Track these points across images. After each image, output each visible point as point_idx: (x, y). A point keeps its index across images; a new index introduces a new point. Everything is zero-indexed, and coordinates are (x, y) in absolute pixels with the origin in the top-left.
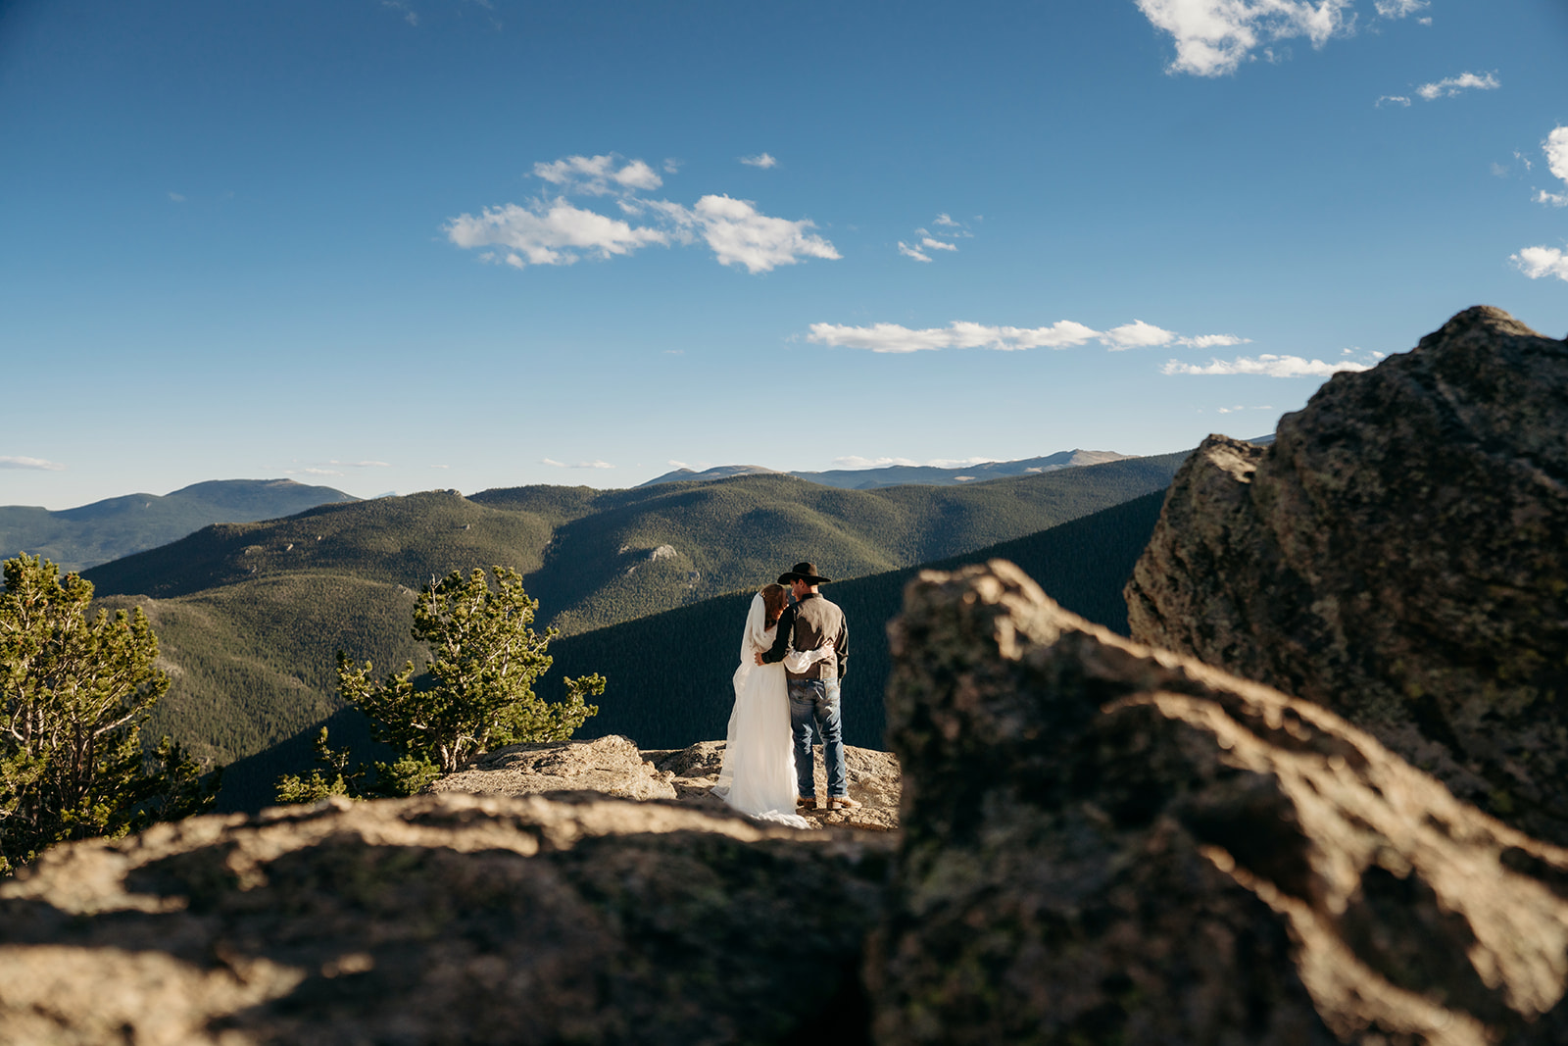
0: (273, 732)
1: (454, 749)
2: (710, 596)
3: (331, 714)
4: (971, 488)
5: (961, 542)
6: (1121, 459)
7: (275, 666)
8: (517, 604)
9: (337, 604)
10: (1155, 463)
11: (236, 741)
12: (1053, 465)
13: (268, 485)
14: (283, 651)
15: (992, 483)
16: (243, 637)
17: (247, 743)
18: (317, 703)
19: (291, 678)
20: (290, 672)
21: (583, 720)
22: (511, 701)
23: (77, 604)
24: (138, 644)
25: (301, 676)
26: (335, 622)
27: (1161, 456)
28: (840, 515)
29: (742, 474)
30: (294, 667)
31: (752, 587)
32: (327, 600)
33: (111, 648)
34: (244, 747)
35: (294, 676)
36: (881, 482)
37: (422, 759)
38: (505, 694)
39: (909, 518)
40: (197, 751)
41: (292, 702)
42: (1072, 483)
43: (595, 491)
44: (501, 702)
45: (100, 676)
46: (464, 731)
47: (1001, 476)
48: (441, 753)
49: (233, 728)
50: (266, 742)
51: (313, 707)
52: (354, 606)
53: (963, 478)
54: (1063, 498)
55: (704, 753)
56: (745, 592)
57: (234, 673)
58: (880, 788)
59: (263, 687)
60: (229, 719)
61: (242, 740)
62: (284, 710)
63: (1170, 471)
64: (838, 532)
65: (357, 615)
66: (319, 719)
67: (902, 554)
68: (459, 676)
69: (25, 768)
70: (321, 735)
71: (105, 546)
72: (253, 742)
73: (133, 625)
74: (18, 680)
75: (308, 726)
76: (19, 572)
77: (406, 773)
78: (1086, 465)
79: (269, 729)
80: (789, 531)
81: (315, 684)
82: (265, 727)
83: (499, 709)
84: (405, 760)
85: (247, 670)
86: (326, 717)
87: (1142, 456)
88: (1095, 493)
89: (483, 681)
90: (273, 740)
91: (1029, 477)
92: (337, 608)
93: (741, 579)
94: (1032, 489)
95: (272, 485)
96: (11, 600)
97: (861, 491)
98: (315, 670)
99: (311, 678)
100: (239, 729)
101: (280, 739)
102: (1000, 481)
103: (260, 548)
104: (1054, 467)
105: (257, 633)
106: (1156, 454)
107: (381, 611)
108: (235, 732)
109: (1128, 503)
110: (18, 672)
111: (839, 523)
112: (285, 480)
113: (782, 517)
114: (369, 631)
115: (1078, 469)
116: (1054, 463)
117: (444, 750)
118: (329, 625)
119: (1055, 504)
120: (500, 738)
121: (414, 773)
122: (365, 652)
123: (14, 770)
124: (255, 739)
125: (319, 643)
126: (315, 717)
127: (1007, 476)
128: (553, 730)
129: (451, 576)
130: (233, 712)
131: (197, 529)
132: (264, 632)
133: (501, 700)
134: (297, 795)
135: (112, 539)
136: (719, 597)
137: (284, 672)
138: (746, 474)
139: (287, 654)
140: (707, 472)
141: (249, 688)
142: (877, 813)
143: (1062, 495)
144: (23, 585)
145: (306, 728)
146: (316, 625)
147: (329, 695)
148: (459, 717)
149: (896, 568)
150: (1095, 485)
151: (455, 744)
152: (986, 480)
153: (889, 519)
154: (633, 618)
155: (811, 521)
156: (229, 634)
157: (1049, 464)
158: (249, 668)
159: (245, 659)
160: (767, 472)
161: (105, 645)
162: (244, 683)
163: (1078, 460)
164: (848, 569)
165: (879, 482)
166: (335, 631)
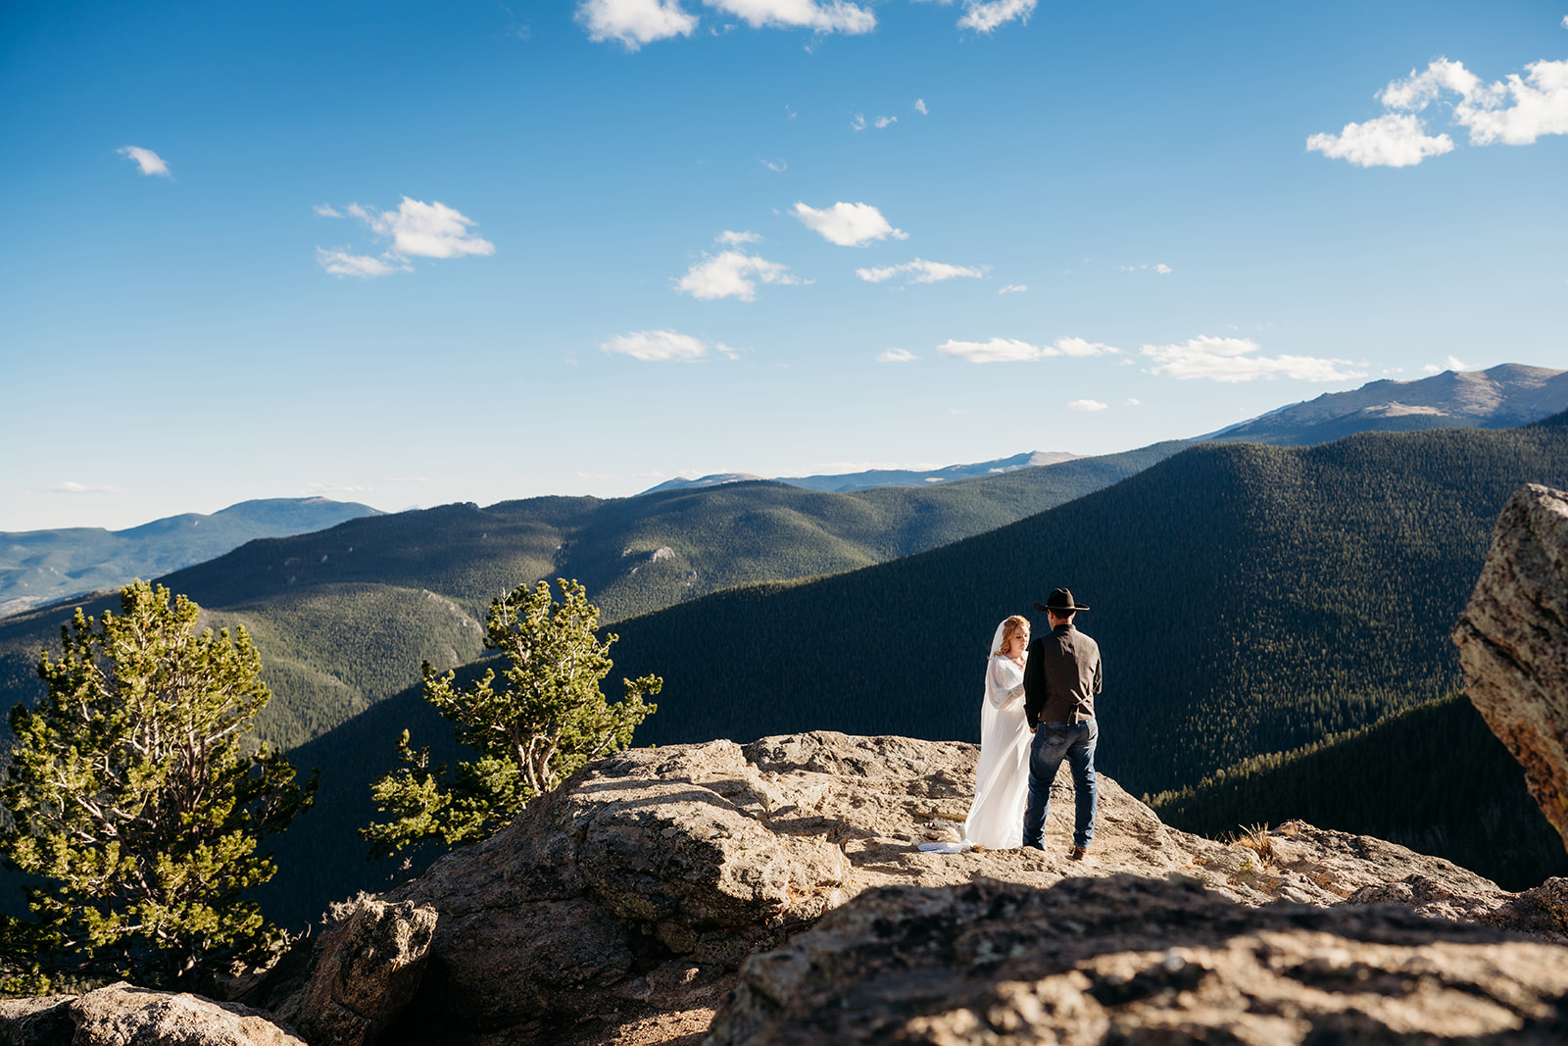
0: (314, 726)
1: (529, 747)
2: (706, 593)
3: (366, 709)
4: (941, 489)
5: (933, 537)
6: (1074, 459)
7: (315, 666)
8: (583, 614)
9: (368, 608)
10: (1105, 462)
11: (281, 735)
12: (1014, 466)
13: (304, 502)
14: (321, 652)
15: (959, 483)
16: (285, 641)
17: (291, 737)
18: (353, 699)
19: (330, 677)
20: (328, 671)
21: (643, 717)
22: (582, 703)
23: (186, 624)
24: (242, 660)
25: (338, 674)
26: (368, 624)
27: (1111, 455)
28: (823, 517)
29: (733, 481)
30: (331, 666)
31: (744, 583)
32: (360, 606)
33: (218, 664)
34: (289, 740)
35: (332, 674)
36: (859, 485)
37: (502, 757)
38: (578, 696)
39: (886, 517)
40: (247, 744)
41: (330, 698)
42: (1032, 482)
43: (600, 500)
44: (572, 704)
45: (210, 690)
46: (537, 731)
47: (967, 476)
48: (518, 751)
49: (279, 723)
50: (308, 735)
51: (350, 702)
52: (384, 610)
53: (933, 480)
54: (1024, 495)
55: (770, 748)
56: (738, 589)
57: (278, 674)
58: (955, 779)
59: (304, 685)
60: (275, 715)
61: (287, 734)
62: (324, 706)
63: (1118, 469)
64: (821, 531)
65: (387, 618)
66: (355, 713)
67: (879, 549)
68: (533, 681)
69: (148, 776)
70: (403, 737)
71: (159, 561)
72: (296, 735)
73: (237, 642)
74: (138, 696)
75: (346, 719)
76: (135, 597)
77: (488, 771)
78: (1044, 464)
79: (311, 723)
80: (776, 532)
81: (351, 682)
82: (306, 721)
83: (571, 711)
84: (486, 759)
85: (289, 670)
86: (362, 711)
87: (1094, 455)
88: (1053, 490)
89: (557, 685)
90: (314, 733)
91: (992, 478)
92: (369, 612)
93: (734, 577)
94: (996, 487)
95: (308, 502)
96: (128, 622)
97: (841, 494)
98: (351, 669)
99: (347, 676)
100: (284, 724)
101: (321, 731)
102: (966, 481)
103: (298, 559)
104: (1015, 468)
105: (297, 637)
106: (1106, 454)
107: (408, 614)
108: (280, 726)
109: (1082, 499)
110: (139, 689)
111: (822, 522)
112: (318, 497)
113: (770, 519)
114: (398, 632)
115: (1035, 468)
116: (1014, 464)
117: (521, 749)
118: (362, 628)
119: (1017, 501)
120: (570, 737)
121: (496, 771)
122: (395, 651)
123: (140, 778)
124: (298, 733)
125: (353, 644)
126: (352, 711)
127: (972, 476)
128: (616, 727)
129: (518, 589)
130: (278, 708)
131: (241, 543)
132: (303, 636)
133: (574, 702)
134: (391, 794)
135: (165, 555)
136: (715, 594)
137: (323, 671)
138: (736, 481)
139: (325, 655)
140: (700, 480)
141: (292, 687)
142: (961, 803)
143: (1022, 492)
144: (138, 608)
145: (344, 722)
146: (350, 628)
147: (364, 692)
148: (534, 718)
149: (874, 563)
150: (1052, 483)
151: (530, 744)
152: (953, 481)
153: (867, 518)
154: (637, 615)
155: (796, 522)
156: (272, 638)
157: (1011, 465)
158: (291, 669)
159: (287, 660)
160: (754, 479)
161: (212, 661)
162: (287, 682)
163: (1036, 461)
164: (831, 564)
165: (857, 485)
166: (368, 633)
